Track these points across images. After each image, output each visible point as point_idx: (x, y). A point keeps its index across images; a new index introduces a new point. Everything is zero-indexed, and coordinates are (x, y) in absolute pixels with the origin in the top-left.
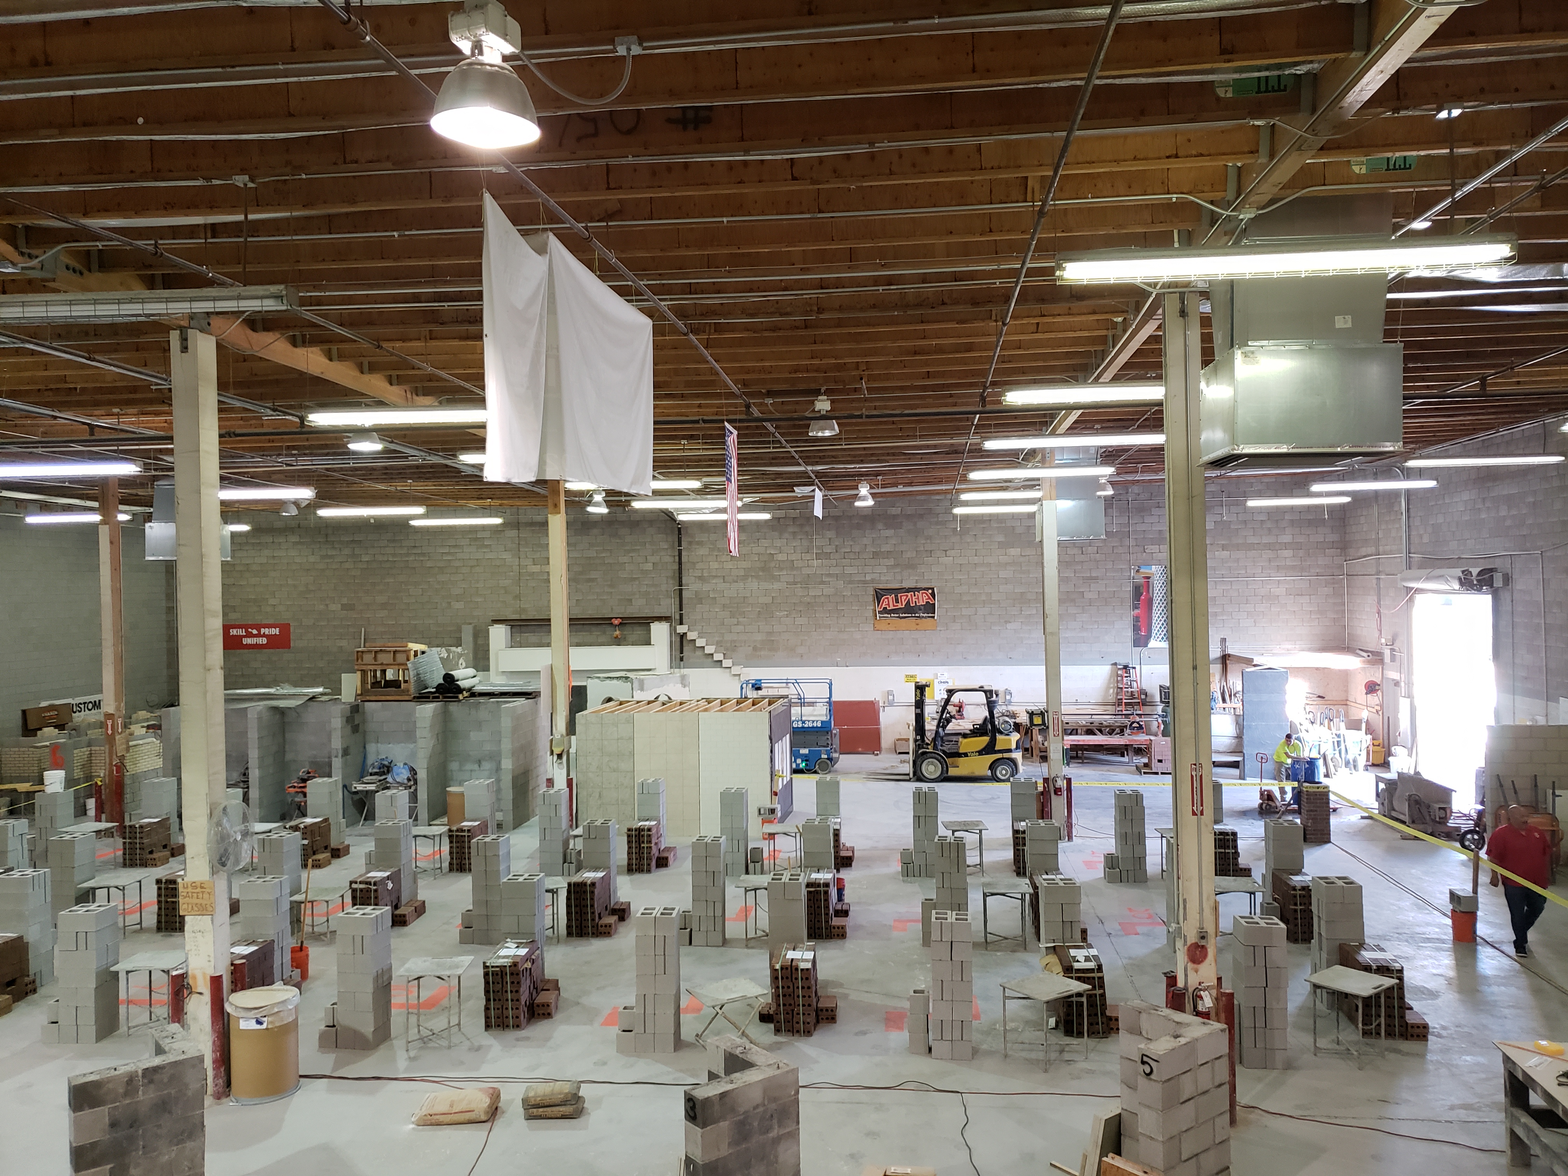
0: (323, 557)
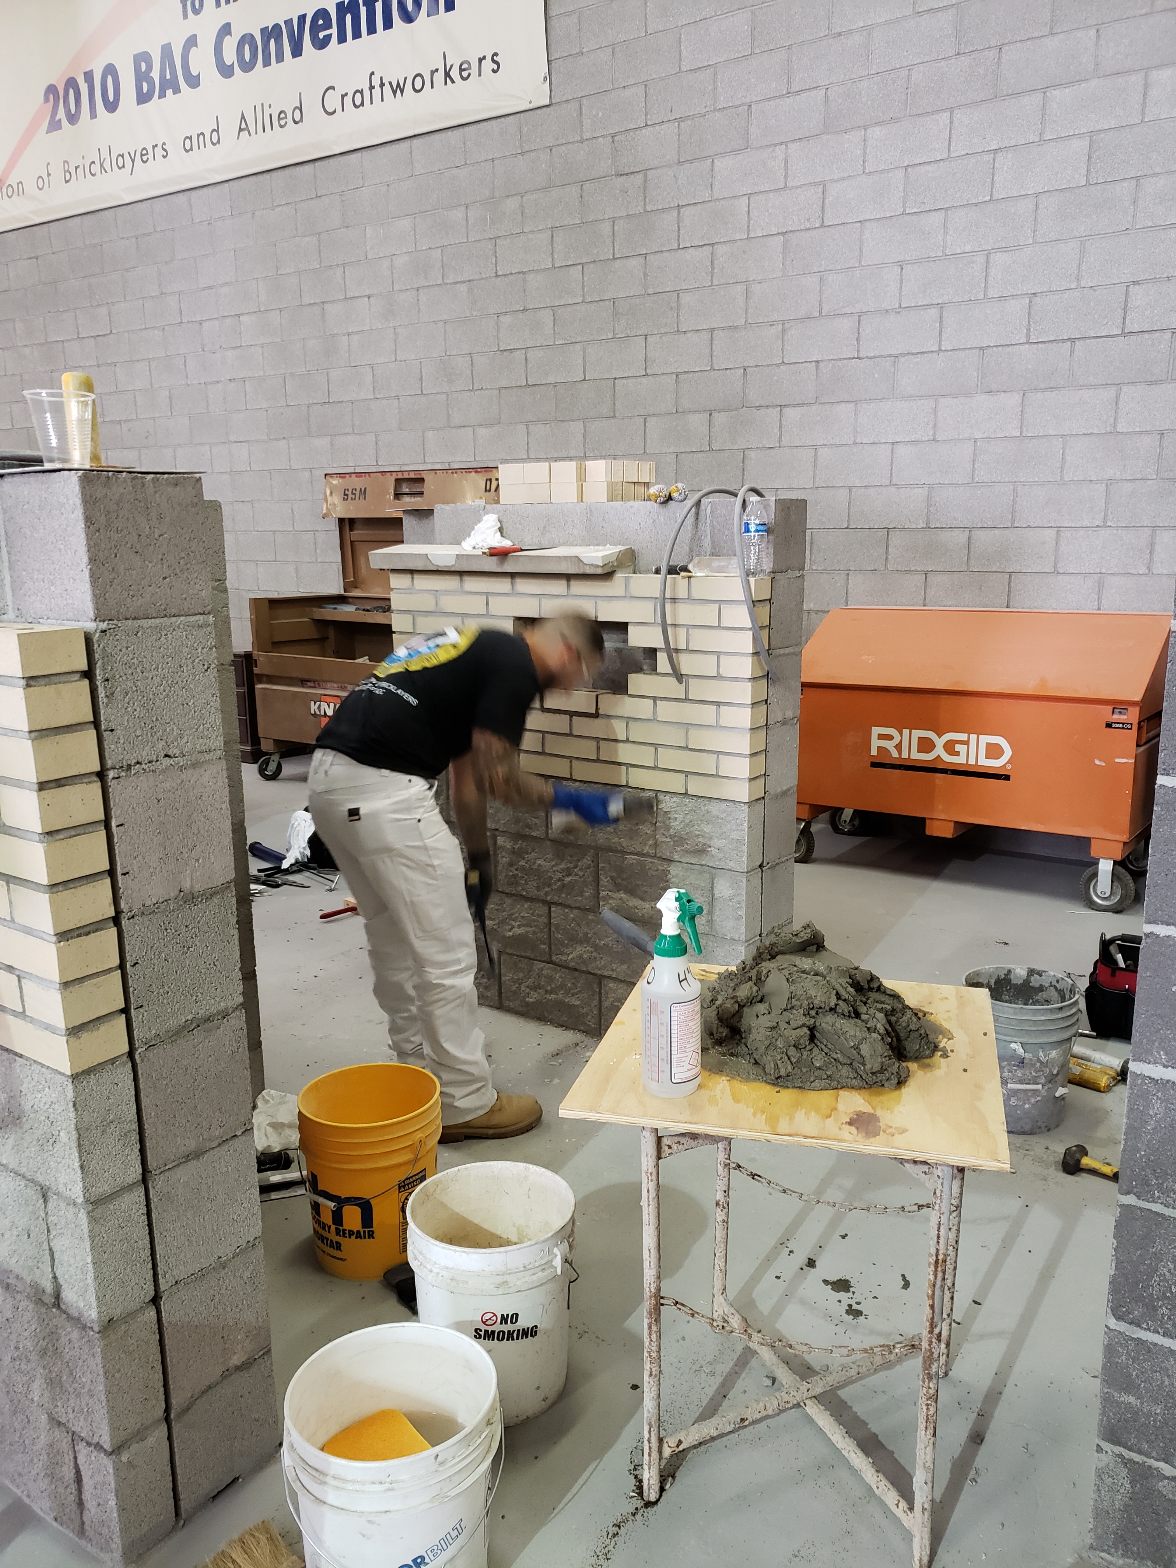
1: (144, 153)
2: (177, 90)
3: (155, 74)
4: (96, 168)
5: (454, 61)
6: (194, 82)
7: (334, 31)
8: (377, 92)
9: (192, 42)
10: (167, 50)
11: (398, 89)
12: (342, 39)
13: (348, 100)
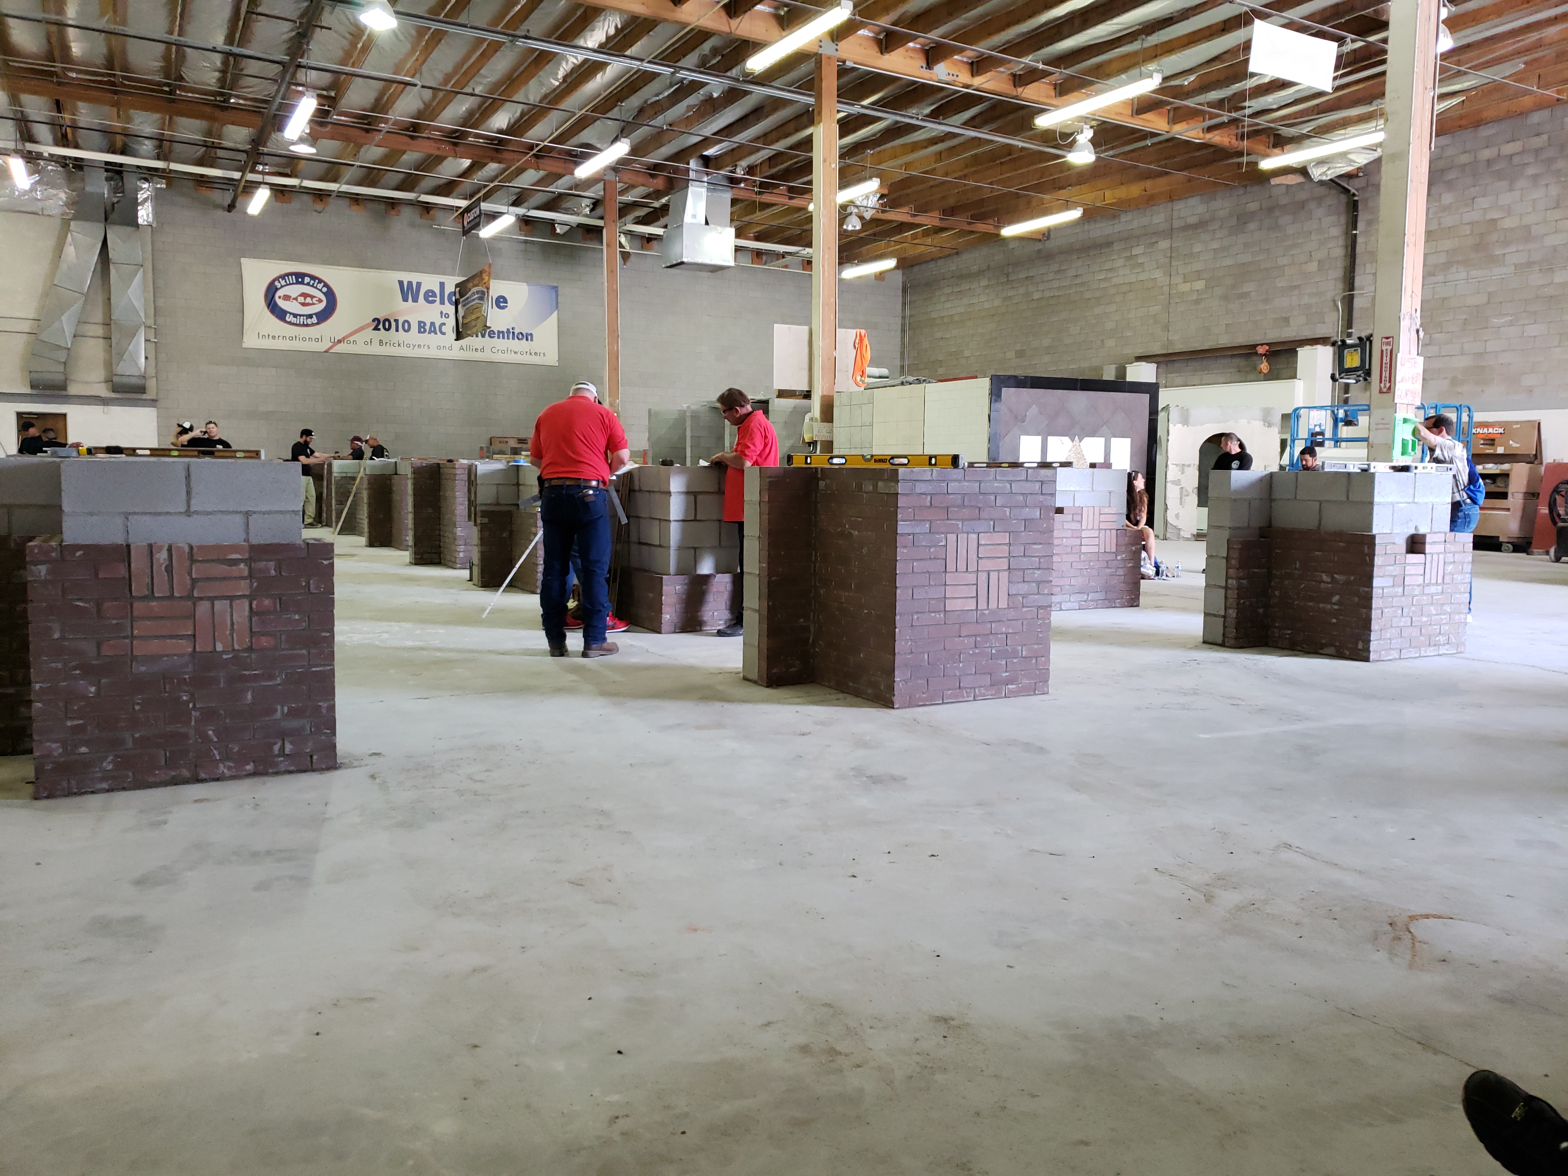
0: (1005, 299)
1: (419, 346)
2: (436, 333)
3: (427, 328)
4: (397, 345)
5: (533, 352)
6: (444, 334)
7: (496, 336)
8: (509, 352)
9: (444, 324)
10: (432, 324)
11: (516, 353)
12: (499, 338)
13: (500, 351)
